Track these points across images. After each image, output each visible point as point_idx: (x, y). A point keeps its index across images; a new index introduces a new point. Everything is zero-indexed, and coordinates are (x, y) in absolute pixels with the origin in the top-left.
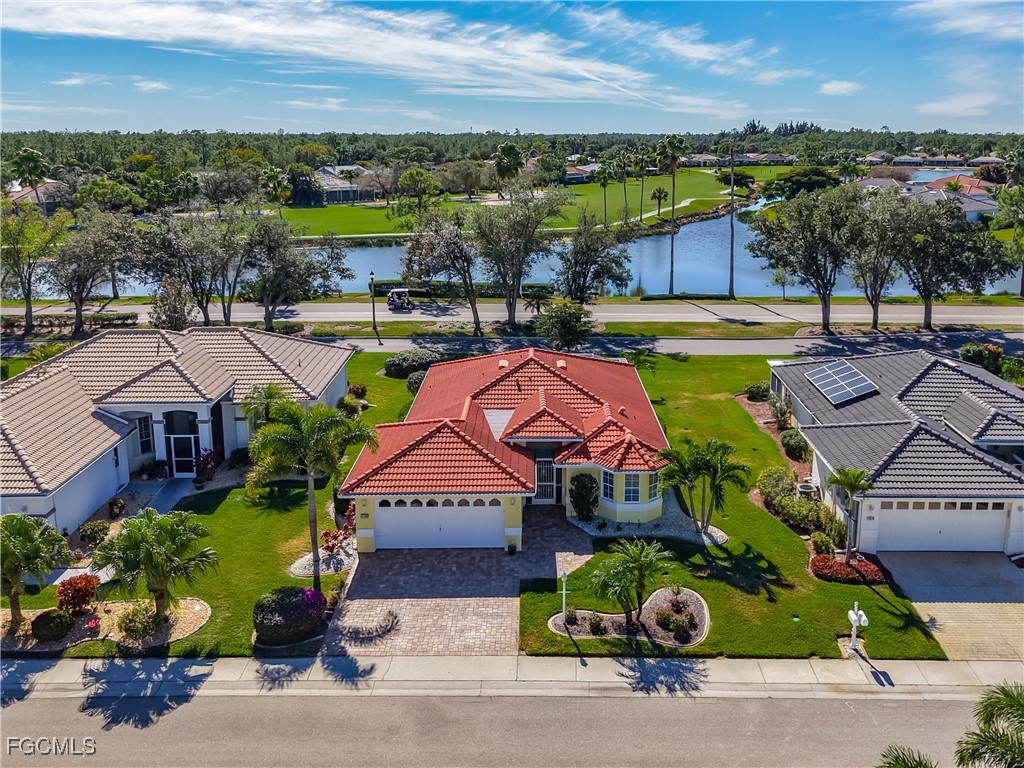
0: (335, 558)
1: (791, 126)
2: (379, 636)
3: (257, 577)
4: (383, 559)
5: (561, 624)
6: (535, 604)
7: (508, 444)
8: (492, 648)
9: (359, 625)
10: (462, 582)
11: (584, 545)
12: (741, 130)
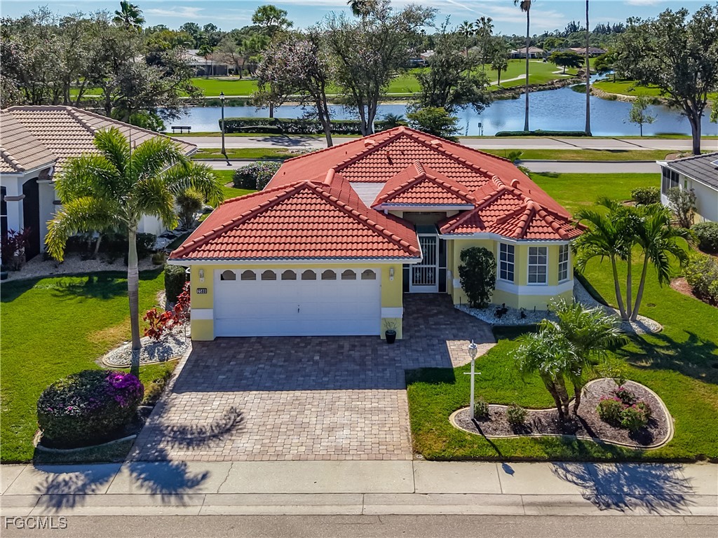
0: (161, 346)
1: (609, 27)
2: (215, 436)
3: (54, 367)
4: (224, 348)
5: (469, 419)
6: (428, 397)
7: (382, 212)
8: (375, 451)
9: (187, 423)
10: (328, 373)
11: (482, 333)
12: (562, 31)
